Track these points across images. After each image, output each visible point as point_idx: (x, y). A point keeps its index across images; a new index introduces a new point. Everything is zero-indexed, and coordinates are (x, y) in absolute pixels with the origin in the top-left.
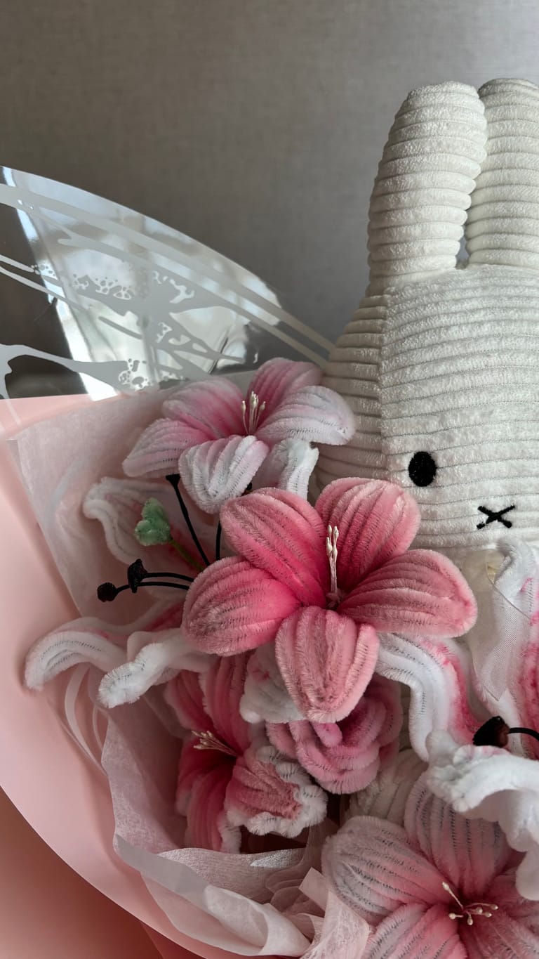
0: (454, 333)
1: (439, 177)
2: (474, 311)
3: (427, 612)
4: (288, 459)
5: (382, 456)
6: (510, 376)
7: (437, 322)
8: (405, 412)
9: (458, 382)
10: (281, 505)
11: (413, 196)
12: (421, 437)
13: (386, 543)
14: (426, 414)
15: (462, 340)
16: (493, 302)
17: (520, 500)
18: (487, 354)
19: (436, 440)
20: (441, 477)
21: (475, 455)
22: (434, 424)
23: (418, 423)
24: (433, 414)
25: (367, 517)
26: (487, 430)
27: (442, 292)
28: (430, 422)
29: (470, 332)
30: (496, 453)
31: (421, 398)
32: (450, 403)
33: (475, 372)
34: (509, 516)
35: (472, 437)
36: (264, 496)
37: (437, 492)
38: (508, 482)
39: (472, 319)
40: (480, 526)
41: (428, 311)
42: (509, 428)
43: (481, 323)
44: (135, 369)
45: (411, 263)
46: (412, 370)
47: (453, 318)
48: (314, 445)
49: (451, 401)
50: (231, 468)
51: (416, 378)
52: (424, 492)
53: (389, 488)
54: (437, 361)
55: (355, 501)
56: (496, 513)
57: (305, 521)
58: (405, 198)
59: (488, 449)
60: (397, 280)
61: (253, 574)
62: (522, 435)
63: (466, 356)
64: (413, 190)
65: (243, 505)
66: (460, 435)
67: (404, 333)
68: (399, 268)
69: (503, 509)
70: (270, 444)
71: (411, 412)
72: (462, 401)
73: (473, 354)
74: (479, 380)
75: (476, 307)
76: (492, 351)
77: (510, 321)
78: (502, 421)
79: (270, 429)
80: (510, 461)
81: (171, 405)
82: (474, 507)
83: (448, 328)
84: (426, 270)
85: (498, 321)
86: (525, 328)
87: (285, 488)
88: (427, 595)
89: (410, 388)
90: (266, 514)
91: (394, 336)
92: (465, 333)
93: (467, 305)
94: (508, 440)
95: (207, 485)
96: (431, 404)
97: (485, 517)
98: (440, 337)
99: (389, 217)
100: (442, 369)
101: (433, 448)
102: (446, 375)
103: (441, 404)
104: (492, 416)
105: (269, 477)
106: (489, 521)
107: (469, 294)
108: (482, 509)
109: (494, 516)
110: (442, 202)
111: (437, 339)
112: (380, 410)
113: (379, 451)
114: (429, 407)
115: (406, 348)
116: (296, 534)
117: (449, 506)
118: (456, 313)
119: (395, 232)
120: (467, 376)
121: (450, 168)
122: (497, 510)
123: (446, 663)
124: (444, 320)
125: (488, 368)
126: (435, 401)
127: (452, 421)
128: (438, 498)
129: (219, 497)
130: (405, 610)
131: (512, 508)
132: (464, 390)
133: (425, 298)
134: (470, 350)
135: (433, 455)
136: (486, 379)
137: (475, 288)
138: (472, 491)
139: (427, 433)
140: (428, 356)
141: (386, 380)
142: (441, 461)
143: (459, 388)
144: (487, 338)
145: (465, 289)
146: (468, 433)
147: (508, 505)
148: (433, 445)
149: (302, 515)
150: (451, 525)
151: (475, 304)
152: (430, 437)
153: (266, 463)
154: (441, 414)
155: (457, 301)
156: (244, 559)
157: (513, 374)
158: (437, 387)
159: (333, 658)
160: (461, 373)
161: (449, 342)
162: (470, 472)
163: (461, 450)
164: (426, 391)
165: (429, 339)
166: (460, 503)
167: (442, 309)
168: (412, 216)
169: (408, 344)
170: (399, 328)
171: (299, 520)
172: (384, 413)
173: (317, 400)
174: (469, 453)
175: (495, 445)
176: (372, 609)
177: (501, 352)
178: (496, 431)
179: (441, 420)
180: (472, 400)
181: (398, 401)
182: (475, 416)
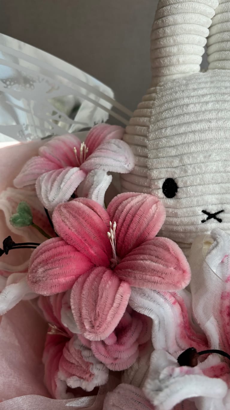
0: (191, 109)
1: (188, 17)
2: (203, 96)
3: (160, 277)
4: (94, 181)
5: (148, 180)
6: (222, 134)
7: (182, 102)
8: (161, 155)
9: (191, 137)
10: (86, 208)
11: (172, 29)
12: (169, 169)
13: (143, 232)
14: (172, 156)
15: (195, 113)
16: (216, 90)
18: (209, 121)
19: (177, 171)
20: (180, 193)
21: (200, 180)
22: (176, 162)
23: (167, 161)
24: (176, 156)
25: (134, 216)
26: (207, 166)
27: (187, 85)
28: (174, 161)
29: (201, 107)
30: (212, 179)
31: (170, 147)
32: (186, 150)
33: (202, 131)
34: (220, 216)
35: (198, 170)
36: (78, 203)
37: (178, 201)
38: (219, 197)
39: (203, 100)
40: (203, 221)
41: (178, 95)
42: (220, 165)
43: (207, 103)
44: (27, 129)
45: (172, 68)
46: (166, 130)
47: (192, 100)
48: (109, 173)
49: (187, 149)
50: (62, 186)
51: (168, 135)
52: (171, 202)
53: (150, 198)
54: (180, 125)
55: (129, 206)
56: (213, 214)
57: (99, 217)
58: (168, 30)
59: (208, 177)
60: (165, 78)
61: (66, 248)
63: (197, 122)
64: (173, 25)
65: (65, 207)
66: (191, 169)
67: (163, 108)
68: (166, 71)
69: (216, 212)
70: (87, 172)
71: (164, 155)
72: (193, 149)
73: (201, 121)
74: (203, 136)
75: (205, 93)
76: (213, 119)
78: (217, 161)
79: (87, 164)
80: (221, 184)
81: (42, 149)
82: (199, 210)
83: (188, 105)
84: (181, 73)
85: (217, 101)
87: (91, 198)
88: (161, 266)
89: (164, 140)
90: (77, 213)
92: (198, 108)
93: (200, 92)
94: (220, 172)
95: (48, 195)
96: (175, 150)
97: (206, 216)
98: (183, 111)
99: (160, 42)
100: (183, 129)
101: (176, 176)
102: (185, 133)
103: (181, 150)
104: (211, 157)
106: (208, 219)
107: (203, 85)
108: (204, 212)
109: (211, 216)
110: (189, 32)
111: (181, 111)
112: (147, 154)
113: (146, 177)
114: (174, 152)
115: (164, 117)
116: (92, 225)
117: (184, 210)
118: (193, 97)
119: (163, 50)
120: (197, 134)
121: (194, 11)
122: (213, 212)
123: (174, 303)
124: (186, 101)
125: (210, 129)
126: (177, 149)
127: (186, 160)
128: (178, 205)
129: (54, 202)
130: (146, 275)
131: (222, 211)
132: (195, 142)
133: (177, 88)
134: (200, 118)
135: (176, 181)
138: (198, 201)
139: (173, 167)
140: (176, 122)
141: (151, 136)
142: (180, 184)
143: (192, 140)
144: (210, 111)
145: (200, 83)
146: (196, 168)
147: (220, 210)
148: (176, 174)
149: (97, 214)
150: (186, 220)
151: (205, 91)
152: (174, 170)
153: (82, 183)
154: (180, 156)
155: (194, 90)
156: (62, 239)
157: (225, 133)
158: (179, 140)
159: (101, 302)
160: (194, 132)
161: (188, 114)
162: (197, 191)
163: (192, 178)
164: (173, 142)
165: (177, 111)
166: (191, 208)
167: (186, 94)
168: (172, 41)
169: (165, 115)
170: (160, 106)
171: (95, 218)
172: (149, 155)
173: (114, 147)
174: (196, 180)
175: (212, 175)
176: (129, 272)
177: (218, 119)
178: (213, 167)
179: (181, 160)
180: (199, 148)
181: (157, 149)
182: (201, 158)
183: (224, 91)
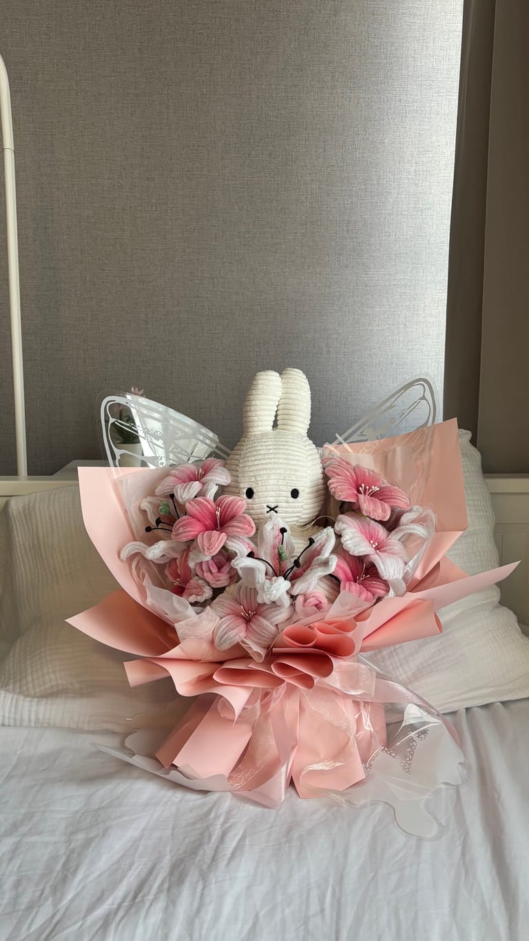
0: (262, 452)
2: (270, 445)
3: (241, 530)
4: (208, 488)
5: (238, 489)
6: (277, 465)
7: (257, 448)
8: (245, 475)
9: (261, 467)
10: (204, 501)
12: (249, 483)
13: (235, 512)
14: (251, 476)
15: (264, 454)
16: (276, 443)
17: (279, 504)
18: (270, 459)
19: (254, 484)
20: (255, 496)
21: (265, 489)
22: (253, 479)
23: (248, 479)
24: (253, 476)
25: (230, 504)
26: (269, 482)
27: (261, 439)
29: (267, 452)
30: (272, 489)
31: (250, 471)
32: (258, 473)
33: (266, 464)
34: (276, 509)
35: (264, 484)
36: (199, 499)
37: (254, 500)
38: (275, 498)
39: (268, 448)
40: (267, 512)
42: (275, 481)
43: (270, 449)
44: (161, 459)
45: (255, 428)
46: (248, 462)
47: (263, 447)
48: (217, 485)
50: (190, 491)
51: (249, 465)
52: (250, 500)
54: (255, 460)
55: (227, 501)
57: (211, 506)
58: (252, 408)
59: (269, 487)
60: (250, 434)
61: (194, 520)
62: (279, 483)
63: (264, 459)
64: (255, 406)
65: (193, 501)
66: (260, 483)
67: (248, 451)
68: (251, 430)
69: (274, 507)
70: (203, 484)
71: (247, 476)
72: (262, 473)
73: (266, 459)
74: (267, 466)
76: (272, 458)
77: (279, 449)
78: (274, 479)
79: (204, 479)
80: (276, 492)
81: (173, 472)
82: (265, 505)
83: (260, 450)
84: (259, 431)
85: (276, 449)
86: (284, 451)
87: (206, 497)
88: (242, 525)
89: (247, 468)
90: (199, 503)
91: (245, 452)
92: (265, 452)
93: (268, 443)
94: (275, 485)
95: (182, 496)
96: (253, 473)
97: (269, 509)
98: (258, 453)
99: (248, 413)
100: (256, 463)
101: (253, 486)
102: (258, 465)
103: (256, 473)
104: (270, 477)
105: (201, 494)
106: (270, 511)
107: (269, 440)
108: (268, 506)
109: (272, 509)
112: (238, 475)
113: (237, 487)
116: (208, 509)
117: (257, 505)
119: (249, 418)
120: (264, 465)
122: (272, 507)
124: (260, 448)
125: (270, 463)
127: (258, 479)
128: (254, 502)
129: (185, 499)
130: (234, 529)
131: (277, 507)
132: (263, 469)
133: (255, 440)
134: (266, 457)
135: (253, 489)
136: (269, 466)
137: (271, 438)
138: (264, 501)
139: (251, 482)
140: (253, 458)
141: (241, 466)
142: (255, 491)
144: (271, 454)
145: (268, 438)
146: (263, 482)
149: (210, 504)
150: (258, 511)
151: (270, 443)
153: (201, 490)
154: (255, 476)
155: (265, 442)
156: (191, 516)
158: (255, 468)
159: (213, 539)
160: (262, 464)
161: (260, 455)
162: (263, 495)
163: (261, 488)
164: (252, 469)
165: (255, 453)
166: (261, 505)
167: (260, 444)
168: (254, 414)
169: (248, 455)
170: (246, 450)
171: (209, 506)
173: (220, 471)
174: (263, 489)
175: (271, 486)
176: (226, 529)
177: (275, 458)
178: (271, 482)
179: (256, 478)
180: (265, 472)
181: (244, 472)
182: (265, 477)
183: (280, 443)
